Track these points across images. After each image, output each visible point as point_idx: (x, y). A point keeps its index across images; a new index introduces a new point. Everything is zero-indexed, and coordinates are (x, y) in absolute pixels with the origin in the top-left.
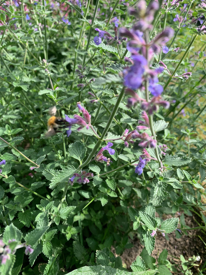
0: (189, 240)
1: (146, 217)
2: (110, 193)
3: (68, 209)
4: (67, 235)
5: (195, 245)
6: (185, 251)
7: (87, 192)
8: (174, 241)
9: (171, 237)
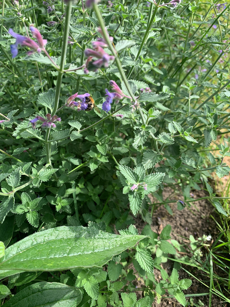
0: (201, 221)
1: (127, 171)
2: (100, 158)
3: (50, 172)
4: (56, 206)
5: (207, 226)
6: (196, 232)
7: (77, 159)
8: (185, 222)
9: (182, 218)
